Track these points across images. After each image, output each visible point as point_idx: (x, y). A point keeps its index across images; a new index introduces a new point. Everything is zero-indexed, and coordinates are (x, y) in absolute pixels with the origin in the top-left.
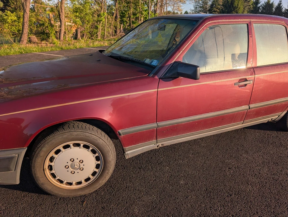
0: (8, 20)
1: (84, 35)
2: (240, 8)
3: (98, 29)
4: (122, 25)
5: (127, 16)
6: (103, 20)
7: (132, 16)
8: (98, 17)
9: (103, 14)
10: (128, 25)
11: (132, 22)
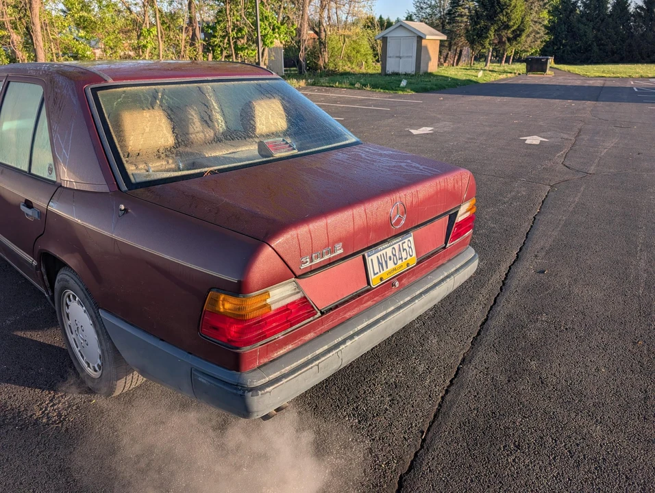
2: (515, 7)
4: (211, 56)
5: (221, 33)
6: (149, 46)
7: (233, 34)
8: (139, 38)
9: (148, 31)
10: (227, 55)
11: (234, 48)
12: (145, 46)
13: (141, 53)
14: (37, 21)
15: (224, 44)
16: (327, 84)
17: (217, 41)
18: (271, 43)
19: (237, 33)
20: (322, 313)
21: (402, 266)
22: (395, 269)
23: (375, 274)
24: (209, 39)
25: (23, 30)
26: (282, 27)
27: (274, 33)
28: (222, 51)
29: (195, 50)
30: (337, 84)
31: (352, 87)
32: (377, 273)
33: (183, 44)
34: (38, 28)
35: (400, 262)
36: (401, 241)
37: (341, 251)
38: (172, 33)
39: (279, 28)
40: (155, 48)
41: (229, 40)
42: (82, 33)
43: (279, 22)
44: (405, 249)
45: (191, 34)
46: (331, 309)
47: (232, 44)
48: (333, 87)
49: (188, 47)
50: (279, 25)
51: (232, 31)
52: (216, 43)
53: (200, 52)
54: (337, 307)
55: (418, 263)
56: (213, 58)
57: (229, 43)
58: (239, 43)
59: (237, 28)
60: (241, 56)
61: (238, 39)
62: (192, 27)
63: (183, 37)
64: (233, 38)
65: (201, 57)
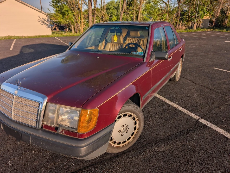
4: (181, 21)
5: (186, 15)
7: (190, 15)
8: (162, 16)
9: (165, 15)
10: (187, 21)
11: (190, 19)
12: (163, 19)
14: (140, 13)
15: (187, 18)
16: (217, 30)
17: (185, 17)
18: (203, 17)
24: (182, 16)
25: (136, 15)
26: (208, 12)
27: (204, 14)
28: (185, 20)
29: (177, 20)
30: (221, 30)
31: (226, 31)
33: (174, 18)
34: (139, 15)
38: (171, 15)
39: (206, 12)
40: (165, 19)
41: (188, 17)
42: (148, 16)
45: (177, 15)
48: (219, 31)
49: (175, 19)
51: (190, 14)
53: (179, 20)
56: (182, 22)
57: (188, 18)
58: (192, 18)
59: (192, 13)
60: (191, 21)
61: (192, 16)
62: (178, 13)
63: (174, 16)
64: (190, 16)
65: (178, 22)
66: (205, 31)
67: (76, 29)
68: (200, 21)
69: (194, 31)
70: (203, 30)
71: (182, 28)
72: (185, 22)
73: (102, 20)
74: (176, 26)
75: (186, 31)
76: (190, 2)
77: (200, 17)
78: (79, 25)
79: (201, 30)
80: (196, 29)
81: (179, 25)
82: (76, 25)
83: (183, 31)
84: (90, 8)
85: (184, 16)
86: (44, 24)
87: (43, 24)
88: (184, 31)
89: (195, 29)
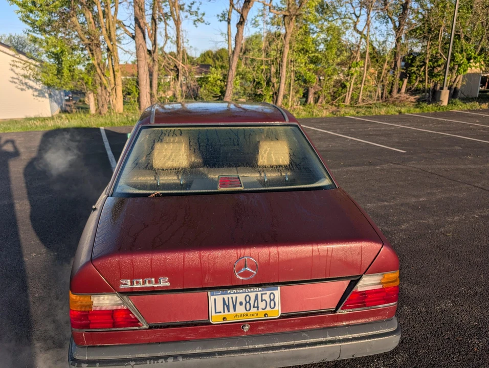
0: (209, 79)
1: (319, 97)
3: (347, 88)
4: (406, 81)
5: (418, 63)
6: (355, 75)
8: (350, 68)
9: (357, 63)
10: (421, 79)
11: (428, 74)
12: (352, 74)
13: (349, 79)
14: (285, 60)
15: (420, 71)
17: (414, 69)
18: (465, 71)
19: (433, 63)
20: (150, 328)
21: (257, 314)
22: (244, 315)
23: (216, 312)
24: (407, 68)
26: (479, 57)
27: (468, 63)
28: (417, 77)
29: (393, 77)
32: (220, 312)
34: (285, 64)
35: (254, 310)
36: (260, 291)
37: (168, 284)
38: (378, 64)
39: (475, 58)
40: (360, 76)
41: (425, 68)
42: (312, 66)
43: (477, 53)
44: (265, 300)
45: (393, 64)
46: (161, 327)
47: (427, 72)
49: (389, 75)
50: (476, 55)
51: (430, 61)
52: (413, 71)
53: (398, 78)
54: (168, 327)
55: (281, 317)
56: (408, 82)
57: (424, 71)
58: (436, 71)
59: (435, 59)
60: (433, 81)
61: (434, 67)
62: (395, 59)
63: (386, 66)
64: (428, 68)
65: (397, 81)
66: (474, 111)
67: (100, 105)
68: (457, 80)
69: (441, 110)
70: (468, 106)
71: (407, 98)
72: (416, 84)
73: (178, 80)
74: (391, 92)
75: (418, 110)
76: (427, 32)
77: (458, 70)
78: (109, 93)
79: (460, 107)
80: (449, 103)
81: (399, 90)
82: (100, 94)
83: (409, 111)
84: (141, 46)
85: (413, 66)
86: (26, 89)
87: (24, 87)
88: (412, 109)
89: (445, 103)
